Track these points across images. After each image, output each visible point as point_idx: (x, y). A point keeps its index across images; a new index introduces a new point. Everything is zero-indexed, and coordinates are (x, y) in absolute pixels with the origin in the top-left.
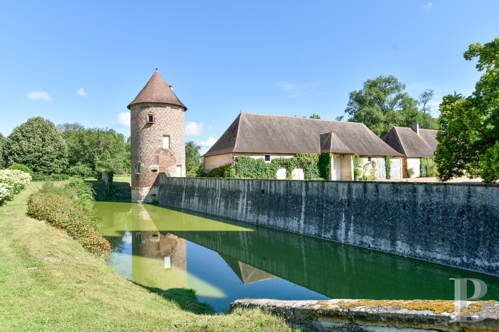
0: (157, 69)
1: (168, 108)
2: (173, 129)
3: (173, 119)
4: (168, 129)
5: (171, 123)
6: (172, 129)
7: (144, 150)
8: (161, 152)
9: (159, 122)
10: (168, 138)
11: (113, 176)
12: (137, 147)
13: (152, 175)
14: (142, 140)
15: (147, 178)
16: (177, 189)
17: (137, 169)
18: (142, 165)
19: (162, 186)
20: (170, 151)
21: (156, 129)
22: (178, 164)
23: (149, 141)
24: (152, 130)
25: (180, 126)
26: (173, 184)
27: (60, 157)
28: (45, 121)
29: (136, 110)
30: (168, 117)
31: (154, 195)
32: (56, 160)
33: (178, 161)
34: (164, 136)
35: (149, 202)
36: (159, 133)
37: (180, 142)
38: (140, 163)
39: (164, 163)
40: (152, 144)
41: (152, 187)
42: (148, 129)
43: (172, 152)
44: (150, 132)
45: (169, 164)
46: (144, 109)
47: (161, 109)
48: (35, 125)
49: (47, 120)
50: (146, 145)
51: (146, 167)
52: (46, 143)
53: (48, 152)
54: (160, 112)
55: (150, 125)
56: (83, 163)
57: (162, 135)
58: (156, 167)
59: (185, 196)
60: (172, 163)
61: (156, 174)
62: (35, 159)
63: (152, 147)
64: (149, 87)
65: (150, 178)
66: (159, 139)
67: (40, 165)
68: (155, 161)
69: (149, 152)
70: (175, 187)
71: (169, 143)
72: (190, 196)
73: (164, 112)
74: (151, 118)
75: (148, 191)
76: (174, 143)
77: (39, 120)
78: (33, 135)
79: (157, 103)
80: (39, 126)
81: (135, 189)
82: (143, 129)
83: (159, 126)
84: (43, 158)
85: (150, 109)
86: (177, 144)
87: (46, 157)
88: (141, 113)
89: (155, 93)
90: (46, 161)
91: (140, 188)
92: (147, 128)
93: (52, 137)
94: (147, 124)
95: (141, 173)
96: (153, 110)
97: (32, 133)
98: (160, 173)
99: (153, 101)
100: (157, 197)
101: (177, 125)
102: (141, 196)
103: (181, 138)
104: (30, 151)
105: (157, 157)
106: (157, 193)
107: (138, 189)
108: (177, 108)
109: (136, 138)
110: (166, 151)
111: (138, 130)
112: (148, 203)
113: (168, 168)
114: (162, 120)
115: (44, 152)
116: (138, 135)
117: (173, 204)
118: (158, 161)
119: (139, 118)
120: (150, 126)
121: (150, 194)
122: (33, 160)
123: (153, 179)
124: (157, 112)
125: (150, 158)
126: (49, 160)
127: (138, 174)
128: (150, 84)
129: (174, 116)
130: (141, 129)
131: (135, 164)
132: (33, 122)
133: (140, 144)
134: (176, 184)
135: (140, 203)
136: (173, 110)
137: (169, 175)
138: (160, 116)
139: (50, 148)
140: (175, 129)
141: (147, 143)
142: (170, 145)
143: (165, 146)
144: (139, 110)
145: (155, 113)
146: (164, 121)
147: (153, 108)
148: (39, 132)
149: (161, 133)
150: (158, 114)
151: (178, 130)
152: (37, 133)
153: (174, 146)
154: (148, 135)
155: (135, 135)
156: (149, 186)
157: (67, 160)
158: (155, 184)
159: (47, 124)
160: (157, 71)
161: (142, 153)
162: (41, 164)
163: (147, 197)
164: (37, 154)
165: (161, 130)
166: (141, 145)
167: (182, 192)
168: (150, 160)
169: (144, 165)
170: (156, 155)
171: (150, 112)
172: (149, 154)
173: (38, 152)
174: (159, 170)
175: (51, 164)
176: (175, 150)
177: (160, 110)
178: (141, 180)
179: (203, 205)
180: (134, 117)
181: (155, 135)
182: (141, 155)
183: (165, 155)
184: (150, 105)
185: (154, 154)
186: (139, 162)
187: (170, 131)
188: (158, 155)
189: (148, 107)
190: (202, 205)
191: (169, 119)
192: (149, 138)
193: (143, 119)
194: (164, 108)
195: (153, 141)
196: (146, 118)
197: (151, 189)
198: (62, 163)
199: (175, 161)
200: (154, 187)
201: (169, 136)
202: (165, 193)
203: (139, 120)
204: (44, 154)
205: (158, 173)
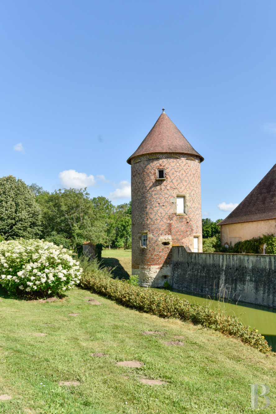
0: (163, 110)
1: (183, 159)
2: (189, 188)
3: (189, 174)
4: (183, 188)
5: (186, 179)
6: (187, 186)
7: (152, 216)
8: (175, 218)
9: (172, 178)
10: (182, 199)
11: (102, 250)
12: (143, 212)
13: (163, 249)
14: (149, 203)
15: (156, 253)
16: (209, 270)
17: (142, 241)
18: (150, 235)
19: (176, 265)
20: (186, 216)
21: (168, 188)
22: (195, 234)
23: (159, 204)
24: (163, 189)
25: (197, 183)
26: (201, 262)
27: (33, 225)
28: (17, 181)
29: (142, 164)
30: (182, 172)
31: (165, 277)
32: (29, 229)
33: (195, 231)
34: (178, 196)
35: (160, 285)
36: (172, 192)
37: (197, 205)
38: (146, 233)
39: (178, 233)
40: (163, 207)
41: (163, 266)
42: (158, 188)
43: (188, 219)
44: (160, 192)
45: (185, 234)
46: (152, 162)
47: (175, 160)
48: (7, 186)
49: (19, 180)
50: (155, 209)
51: (155, 239)
52: (19, 208)
53: (22, 218)
54: (173, 164)
55: (160, 182)
56: (59, 232)
57: (175, 195)
58: (168, 238)
59: (226, 280)
60: (188, 233)
61: (168, 248)
62: (7, 228)
63: (162, 211)
64: (157, 133)
65: (160, 254)
66: (171, 201)
67: (13, 235)
68: (167, 230)
69: (159, 218)
70: (204, 267)
71: (185, 207)
72: (236, 280)
73: (178, 164)
74: (161, 173)
75: (158, 270)
76: (190, 206)
77: (11, 180)
78: (5, 198)
79: (170, 153)
80: (11, 187)
81: (138, 267)
82: (151, 188)
83: (171, 183)
84: (16, 226)
85: (161, 161)
86: (194, 207)
87: (19, 225)
88: (149, 166)
89: (165, 141)
90: (19, 231)
91: (146, 267)
92: (156, 186)
93: (26, 200)
94: (157, 181)
95: (148, 247)
96: (164, 163)
97: (4, 196)
98: (173, 247)
99: (164, 151)
100: (170, 279)
101: (193, 182)
102: (148, 278)
103: (198, 200)
104: (3, 217)
105: (170, 225)
106: (169, 274)
107: (143, 268)
108: (193, 159)
109: (141, 200)
110: (180, 217)
111: (144, 190)
112: (158, 288)
113: (184, 240)
114: (175, 175)
115: (17, 219)
116: (144, 196)
117: (202, 291)
118: (170, 230)
119: (145, 173)
120: (160, 184)
121: (161, 275)
122: (5, 229)
123: (164, 255)
124: (169, 165)
125: (160, 226)
126: (22, 228)
127: (144, 248)
128: (157, 129)
129: (190, 169)
130: (148, 188)
131: (139, 235)
132: (5, 182)
133: (146, 208)
134: (206, 262)
135: (146, 287)
136: (189, 162)
137: (190, 249)
138: (173, 169)
139: (24, 214)
140: (191, 187)
141: (156, 207)
142: (186, 209)
143: (180, 210)
144: (146, 163)
145: (167, 166)
146: (178, 177)
147: (165, 160)
148: (12, 194)
149: (175, 194)
150: (171, 168)
151: (195, 189)
152: (9, 196)
153: (190, 209)
154: (158, 196)
155: (139, 196)
156: (159, 264)
157: (40, 228)
158: (167, 262)
159: (20, 185)
160: (164, 113)
161: (150, 220)
162: (14, 233)
163: (157, 279)
164: (10, 221)
165: (175, 189)
166: (148, 209)
167: (219, 273)
168: (160, 229)
169: (152, 236)
170: (168, 222)
171: (161, 165)
172: (158, 221)
173: (11, 219)
174: (172, 243)
175: (25, 234)
176: (191, 216)
177: (173, 162)
178: (149, 256)
179: (266, 294)
180: (139, 172)
181: (167, 196)
182: (148, 223)
183: (180, 222)
184: (160, 156)
185: (165, 221)
186: (145, 231)
187: (186, 190)
188: (171, 222)
189: (158, 159)
190: (264, 293)
191: (185, 174)
192: (158, 200)
193: (150, 174)
194: (178, 160)
195: (164, 204)
196: (155, 174)
197: (161, 268)
198: (35, 233)
199: (192, 230)
200: (165, 265)
201: (184, 197)
202: (185, 274)
203: (146, 176)
204: (17, 221)
205: (170, 246)
